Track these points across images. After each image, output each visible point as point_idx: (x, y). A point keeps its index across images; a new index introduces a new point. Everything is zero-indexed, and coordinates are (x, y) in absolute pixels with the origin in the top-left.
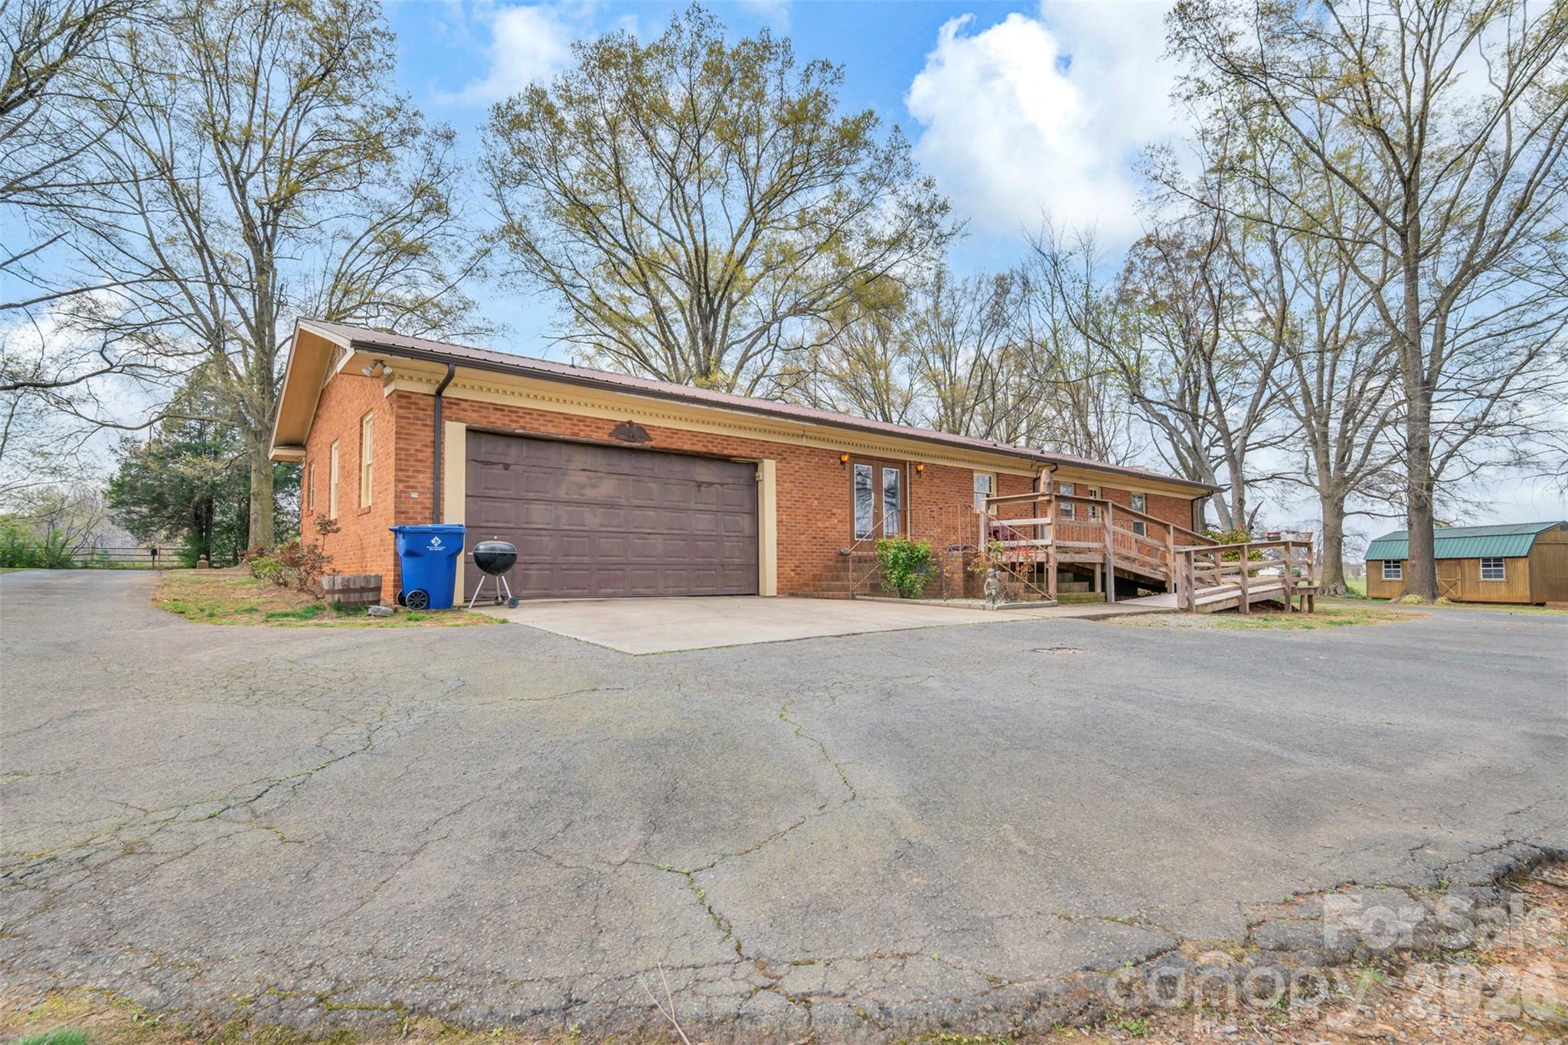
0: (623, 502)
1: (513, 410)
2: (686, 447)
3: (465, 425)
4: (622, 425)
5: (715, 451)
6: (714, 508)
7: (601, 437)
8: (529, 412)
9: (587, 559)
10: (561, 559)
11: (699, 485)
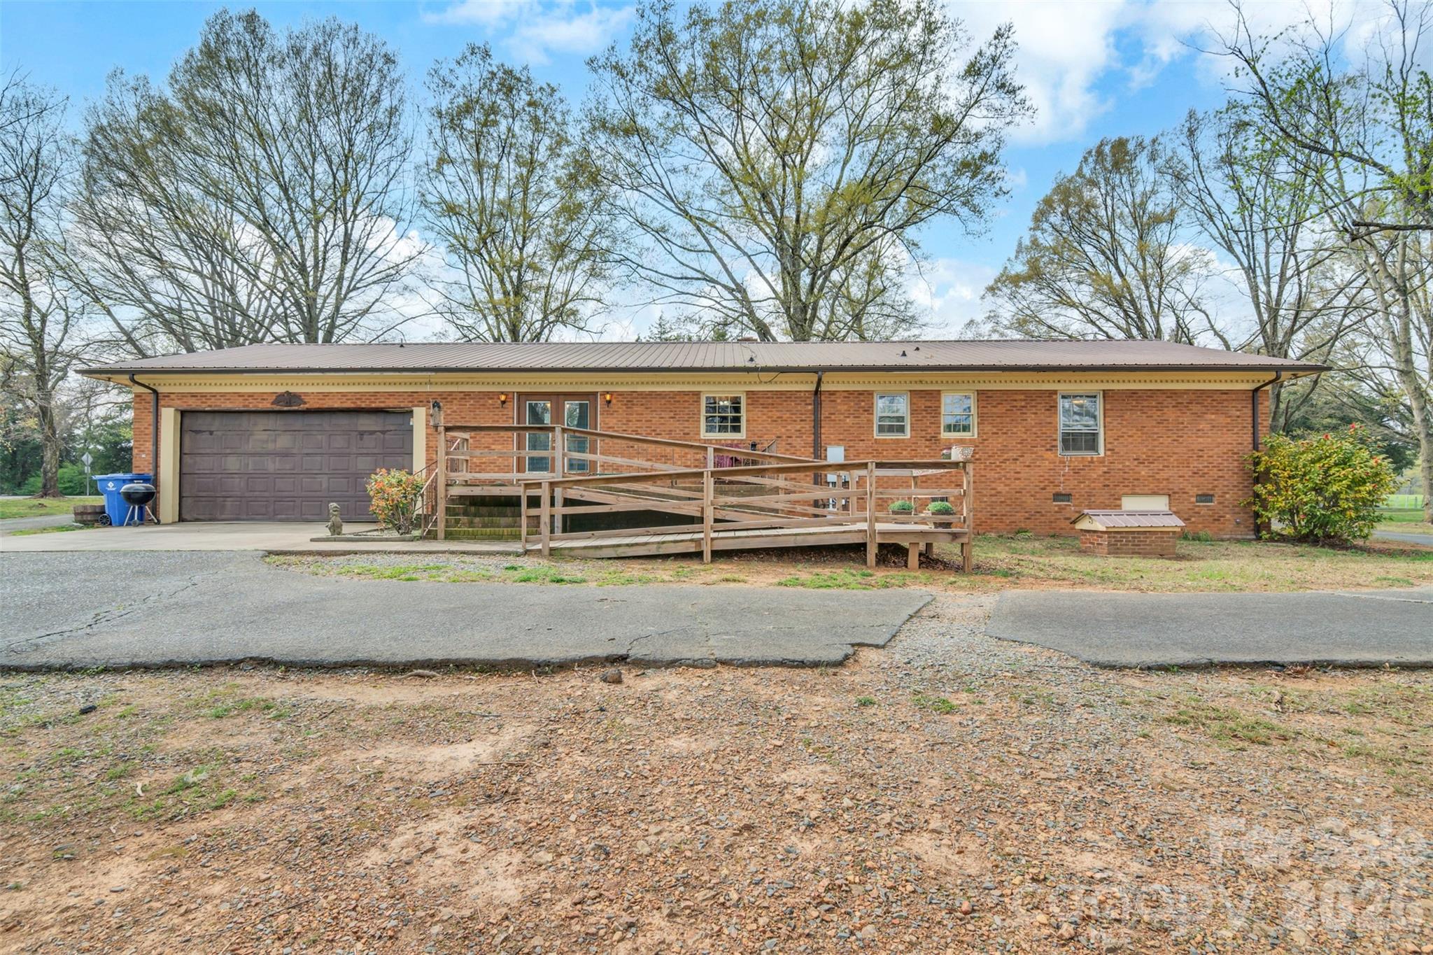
0: (295, 451)
1: (203, 395)
2: (336, 406)
3: (172, 410)
4: (282, 395)
5: (363, 405)
6: (375, 451)
7: (267, 405)
8: (214, 395)
9: (266, 494)
10: (247, 494)
11: (362, 434)
